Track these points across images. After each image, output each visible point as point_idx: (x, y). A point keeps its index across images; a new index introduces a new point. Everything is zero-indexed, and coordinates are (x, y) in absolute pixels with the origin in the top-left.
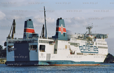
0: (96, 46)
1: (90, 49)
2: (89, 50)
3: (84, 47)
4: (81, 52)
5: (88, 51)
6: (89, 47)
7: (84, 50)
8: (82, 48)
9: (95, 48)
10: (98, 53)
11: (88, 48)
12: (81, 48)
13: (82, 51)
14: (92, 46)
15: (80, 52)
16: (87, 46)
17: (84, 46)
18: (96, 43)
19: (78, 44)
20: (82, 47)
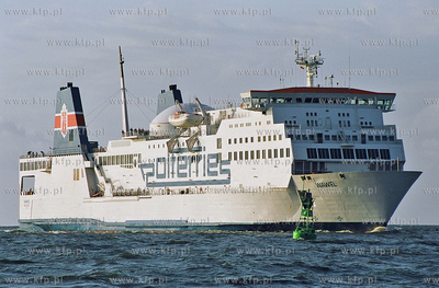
1: (187, 171)
2: (184, 175)
3: (161, 164)
4: (149, 185)
6: (182, 163)
7: (159, 176)
8: (150, 170)
11: (180, 167)
12: (146, 170)
14: (199, 158)
15: (143, 186)
16: (173, 159)
17: (159, 160)
18: (219, 141)
19: (136, 158)
20: (151, 165)
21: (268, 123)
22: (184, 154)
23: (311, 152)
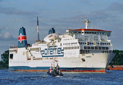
0: (60, 47)
2: (52, 54)
3: (46, 51)
5: (50, 55)
6: (51, 50)
9: (59, 50)
10: (63, 56)
12: (42, 52)
13: (44, 55)
15: (41, 57)
16: (49, 49)
18: (61, 44)
19: (40, 49)
21: (74, 39)
22: (52, 48)
23: (85, 48)
